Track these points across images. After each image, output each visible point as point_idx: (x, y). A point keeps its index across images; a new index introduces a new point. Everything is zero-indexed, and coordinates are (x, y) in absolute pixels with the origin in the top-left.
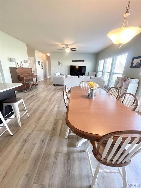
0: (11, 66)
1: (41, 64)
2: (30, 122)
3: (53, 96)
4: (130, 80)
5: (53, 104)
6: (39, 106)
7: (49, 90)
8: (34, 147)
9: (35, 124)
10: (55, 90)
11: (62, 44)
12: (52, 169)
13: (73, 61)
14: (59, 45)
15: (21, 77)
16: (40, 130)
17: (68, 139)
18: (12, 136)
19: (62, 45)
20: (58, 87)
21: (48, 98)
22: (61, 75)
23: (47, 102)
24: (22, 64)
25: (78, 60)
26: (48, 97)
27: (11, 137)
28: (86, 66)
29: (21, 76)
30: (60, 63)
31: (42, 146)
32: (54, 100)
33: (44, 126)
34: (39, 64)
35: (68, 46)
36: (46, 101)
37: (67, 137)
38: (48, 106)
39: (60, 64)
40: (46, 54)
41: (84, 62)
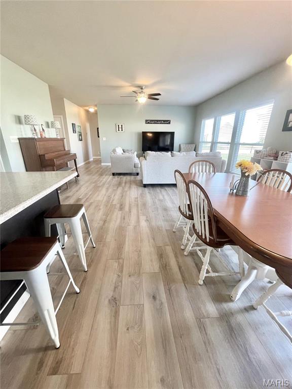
0: (22, 135)
1: (77, 129)
2: (104, 259)
3: (124, 197)
4: (288, 154)
5: (132, 214)
6: (105, 221)
7: (108, 185)
8: (142, 312)
9: (116, 262)
10: (120, 184)
11: (129, 84)
12: (210, 358)
13: (148, 122)
14: (123, 87)
15: (46, 159)
16: (135, 273)
17: (206, 285)
18: (77, 293)
19: (130, 86)
20: (124, 178)
21: (115, 202)
22: (124, 152)
23: (117, 211)
24: (43, 130)
25: (157, 121)
26: (113, 200)
27: (77, 297)
28: (174, 132)
29: (47, 157)
30: (120, 127)
31: (158, 307)
32: (130, 205)
33: (139, 264)
34: (74, 131)
35: (142, 89)
36: (115, 208)
37: (201, 282)
38: (124, 219)
39: (120, 129)
40: (87, 108)
41: (169, 123)
